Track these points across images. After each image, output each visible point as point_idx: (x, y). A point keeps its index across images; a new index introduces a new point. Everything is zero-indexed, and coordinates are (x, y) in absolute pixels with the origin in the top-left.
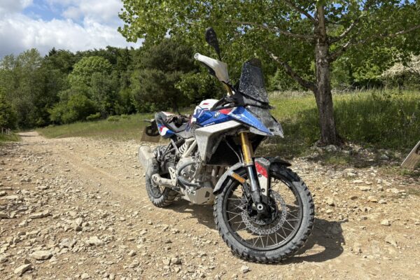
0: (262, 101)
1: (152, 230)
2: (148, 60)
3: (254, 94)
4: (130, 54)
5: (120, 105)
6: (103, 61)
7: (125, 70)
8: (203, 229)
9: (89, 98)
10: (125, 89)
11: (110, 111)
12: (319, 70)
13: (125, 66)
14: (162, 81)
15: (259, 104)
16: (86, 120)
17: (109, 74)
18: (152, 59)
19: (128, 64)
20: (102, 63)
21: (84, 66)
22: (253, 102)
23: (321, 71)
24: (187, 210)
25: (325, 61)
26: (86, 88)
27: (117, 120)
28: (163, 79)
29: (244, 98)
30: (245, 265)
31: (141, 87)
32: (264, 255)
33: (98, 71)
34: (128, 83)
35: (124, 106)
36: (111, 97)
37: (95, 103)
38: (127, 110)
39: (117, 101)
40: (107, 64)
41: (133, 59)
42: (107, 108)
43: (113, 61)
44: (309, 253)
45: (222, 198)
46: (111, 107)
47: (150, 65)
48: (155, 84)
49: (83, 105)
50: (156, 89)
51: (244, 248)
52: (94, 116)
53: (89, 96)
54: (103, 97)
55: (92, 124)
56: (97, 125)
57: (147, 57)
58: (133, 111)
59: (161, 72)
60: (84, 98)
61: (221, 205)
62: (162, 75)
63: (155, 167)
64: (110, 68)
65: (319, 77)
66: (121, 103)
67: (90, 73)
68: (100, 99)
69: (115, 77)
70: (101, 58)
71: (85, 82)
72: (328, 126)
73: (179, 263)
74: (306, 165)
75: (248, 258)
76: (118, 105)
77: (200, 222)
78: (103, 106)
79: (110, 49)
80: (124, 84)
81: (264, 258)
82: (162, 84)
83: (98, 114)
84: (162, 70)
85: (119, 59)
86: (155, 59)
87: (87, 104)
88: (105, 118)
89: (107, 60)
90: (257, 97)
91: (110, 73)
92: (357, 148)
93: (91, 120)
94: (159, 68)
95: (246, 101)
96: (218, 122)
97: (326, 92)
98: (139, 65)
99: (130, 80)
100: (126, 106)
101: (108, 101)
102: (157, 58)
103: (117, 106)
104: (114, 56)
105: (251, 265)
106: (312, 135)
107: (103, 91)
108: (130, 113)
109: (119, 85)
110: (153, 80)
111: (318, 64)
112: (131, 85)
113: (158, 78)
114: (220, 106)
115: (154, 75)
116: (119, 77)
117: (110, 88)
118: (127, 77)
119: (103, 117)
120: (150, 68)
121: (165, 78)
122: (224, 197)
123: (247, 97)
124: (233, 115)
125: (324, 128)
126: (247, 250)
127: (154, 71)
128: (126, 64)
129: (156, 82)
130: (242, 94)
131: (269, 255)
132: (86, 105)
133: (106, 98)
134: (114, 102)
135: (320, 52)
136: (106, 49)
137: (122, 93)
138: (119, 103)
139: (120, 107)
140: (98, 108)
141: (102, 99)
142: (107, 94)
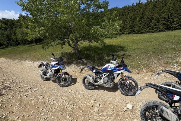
1: (45, 86)
4: (14, 21)
5: (13, 42)
7: (13, 28)
8: (55, 84)
10: (14, 35)
11: (8, 45)
19: (14, 26)
20: (1, 25)
30: (62, 88)
35: (15, 42)
37: (2, 41)
38: (16, 44)
41: (15, 24)
42: (8, 43)
43: (6, 24)
44: (72, 84)
52: (3, 47)
54: (5, 39)
56: (5, 50)
58: (19, 44)
64: (5, 27)
66: (13, 41)
68: (4, 40)
73: (52, 90)
75: (63, 87)
77: (54, 82)
78: (6, 42)
79: (4, 19)
80: (13, 34)
83: (5, 46)
85: (9, 23)
89: (3, 24)
95: (60, 64)
96: (56, 67)
99: (16, 32)
101: (7, 40)
103: (12, 42)
104: (6, 22)
105: (63, 88)
107: (4, 37)
108: (18, 45)
109: (11, 34)
112: (17, 34)
114: (55, 65)
116: (11, 31)
118: (14, 31)
119: (7, 47)
128: (12, 25)
136: (2, 19)
137: (13, 37)
138: (12, 41)
139: (13, 43)
140: (3, 43)
141: (5, 40)
142: (7, 38)
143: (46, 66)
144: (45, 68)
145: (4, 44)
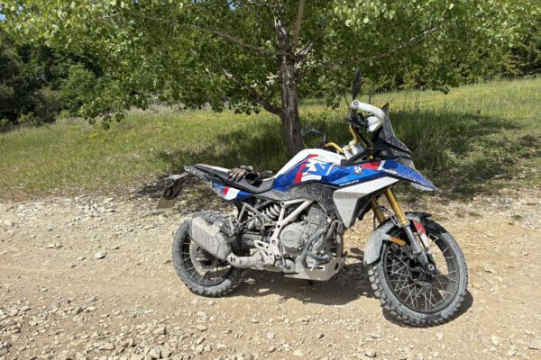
12: (287, 94)
22: (403, 154)
23: (290, 94)
24: (261, 291)
25: (294, 83)
29: (392, 149)
32: (440, 316)
45: (382, 268)
51: (420, 314)
61: (383, 276)
65: (288, 101)
81: (441, 319)
97: (296, 118)
122: (383, 265)
123: (395, 148)
126: (424, 316)
130: (389, 145)
131: (444, 313)
135: (287, 71)
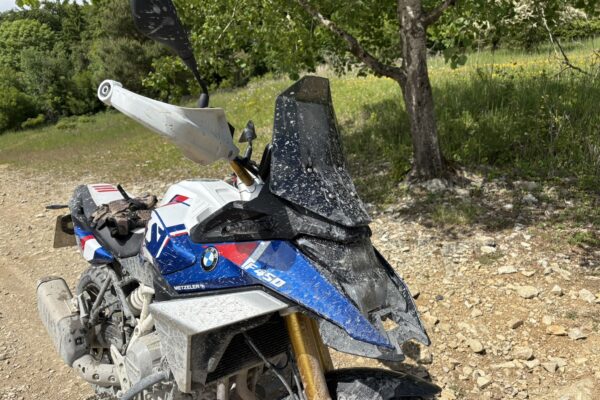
0: (349, 222)
2: (110, 22)
3: (320, 199)
4: (83, 11)
5: (77, 99)
6: (38, 27)
7: (78, 40)
9: (22, 91)
10: (81, 72)
11: (62, 110)
12: (408, 44)
13: (77, 33)
14: (140, 58)
15: (338, 233)
16: (22, 129)
17: (51, 50)
18: (116, 21)
19: (82, 29)
20: (37, 31)
21: (7, 37)
22: (321, 227)
23: (413, 44)
25: (419, 25)
26: (13, 75)
27: (74, 127)
28: (139, 54)
29: (290, 213)
31: (107, 69)
33: (31, 44)
34: (86, 62)
35: (83, 100)
36: (59, 86)
37: (35, 98)
38: (89, 107)
39: (70, 93)
40: (45, 31)
41: (88, 20)
42: (56, 106)
43: (56, 26)
46: (63, 103)
47: (116, 32)
48: (128, 63)
49: (13, 103)
50: (130, 72)
52: (34, 121)
53: (20, 87)
54: (46, 87)
55: (32, 135)
56: (40, 135)
57: (108, 17)
59: (135, 42)
60: (14, 92)
62: (137, 48)
63: (78, 341)
64: (52, 38)
65: (409, 56)
66: (77, 96)
67: (17, 49)
68: (41, 90)
69: (61, 53)
70: (35, 22)
71: (11, 64)
72: (428, 144)
74: (400, 229)
76: (73, 99)
78: (49, 102)
79: (48, 5)
80: (78, 64)
82: (140, 63)
83: (40, 117)
84: (136, 39)
85: (65, 21)
86: (123, 21)
87: (20, 101)
88: (55, 122)
89: (44, 25)
90: (329, 210)
91: (51, 46)
92: (477, 180)
93: (31, 127)
94: (131, 36)
95: (298, 223)
97: (422, 84)
98: (98, 32)
99: (87, 56)
100: (87, 100)
101: (56, 93)
102: (126, 19)
104: (57, 17)
106: (401, 161)
107: (44, 78)
109: (71, 66)
110: (123, 56)
111: (406, 32)
112: (90, 66)
113: (132, 53)
114: (217, 233)
115: (123, 48)
116: (70, 52)
117: (56, 72)
118: (82, 52)
119: (51, 120)
120: (116, 36)
121: (142, 53)
123: (299, 210)
124: (260, 273)
125: (421, 149)
127: (123, 41)
128: (78, 29)
129: (129, 59)
130: (283, 201)
132: (18, 102)
133: (51, 89)
134: (66, 94)
135: (408, 8)
137: (77, 78)
138: (74, 95)
139: (77, 102)
140: (40, 106)
141: (45, 92)
142: (52, 82)
143: (106, 232)
144: (98, 259)
145: (43, 108)
